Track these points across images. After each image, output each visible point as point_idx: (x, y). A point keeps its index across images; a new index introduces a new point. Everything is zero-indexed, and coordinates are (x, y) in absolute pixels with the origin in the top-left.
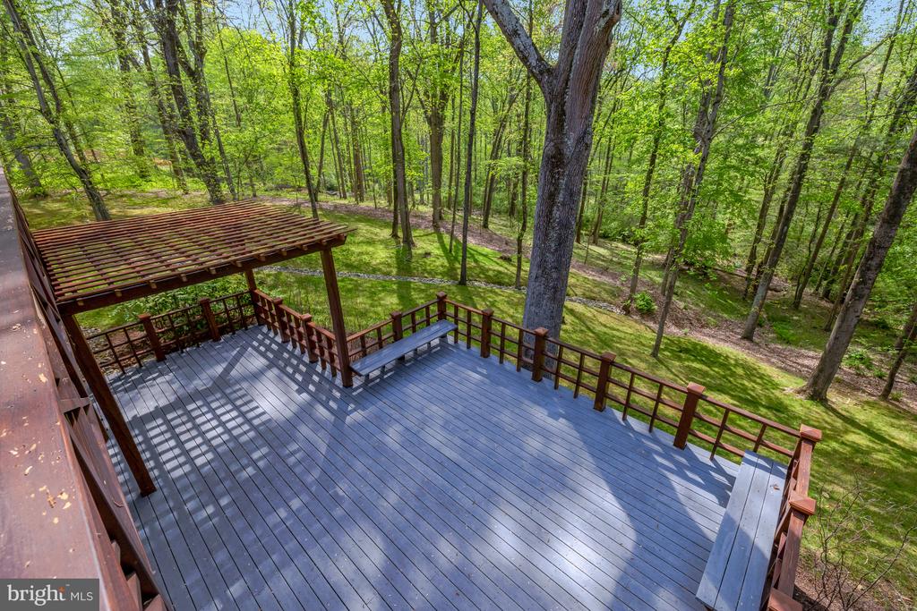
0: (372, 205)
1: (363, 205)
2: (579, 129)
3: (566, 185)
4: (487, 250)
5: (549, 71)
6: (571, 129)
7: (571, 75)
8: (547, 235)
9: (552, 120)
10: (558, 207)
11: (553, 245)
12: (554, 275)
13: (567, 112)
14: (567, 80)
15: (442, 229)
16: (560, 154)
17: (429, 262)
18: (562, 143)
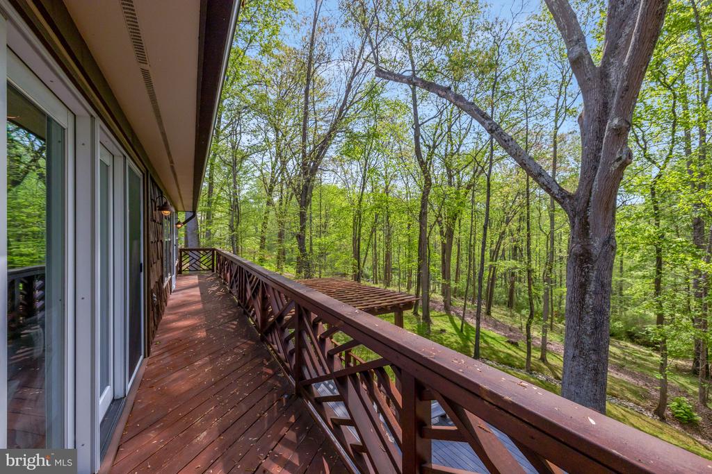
0: (396, 289)
1: (391, 289)
2: (604, 236)
3: (596, 277)
4: (493, 334)
5: (570, 196)
6: (595, 235)
7: (592, 198)
8: (581, 319)
9: (576, 228)
10: (590, 295)
11: (589, 328)
12: (593, 357)
13: (591, 223)
14: (588, 202)
15: (452, 312)
16: (588, 253)
17: (444, 338)
18: (588, 245)
